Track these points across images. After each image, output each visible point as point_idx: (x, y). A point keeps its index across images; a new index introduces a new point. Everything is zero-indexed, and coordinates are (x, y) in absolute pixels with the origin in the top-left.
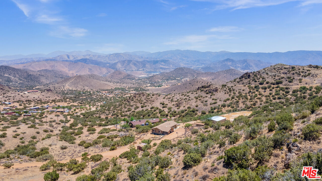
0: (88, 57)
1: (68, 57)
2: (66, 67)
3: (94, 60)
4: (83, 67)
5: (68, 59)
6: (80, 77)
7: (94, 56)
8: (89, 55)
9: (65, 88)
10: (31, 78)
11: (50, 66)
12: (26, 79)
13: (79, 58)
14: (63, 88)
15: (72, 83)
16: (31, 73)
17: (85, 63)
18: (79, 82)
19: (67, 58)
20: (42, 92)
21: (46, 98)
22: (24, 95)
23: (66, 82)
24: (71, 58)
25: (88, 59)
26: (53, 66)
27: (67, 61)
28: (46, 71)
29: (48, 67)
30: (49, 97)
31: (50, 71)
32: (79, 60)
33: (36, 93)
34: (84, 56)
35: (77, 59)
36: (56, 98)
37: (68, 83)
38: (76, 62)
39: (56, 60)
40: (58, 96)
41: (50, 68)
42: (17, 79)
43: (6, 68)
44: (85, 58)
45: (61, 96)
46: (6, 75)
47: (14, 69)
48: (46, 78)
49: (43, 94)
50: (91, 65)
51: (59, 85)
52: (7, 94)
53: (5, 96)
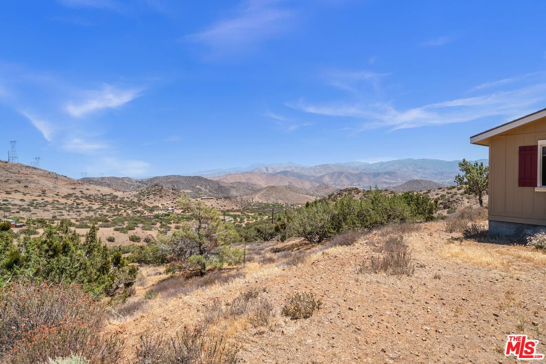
0: (289, 169)
1: (267, 169)
2: (263, 180)
3: (296, 173)
5: (267, 172)
6: (273, 187)
7: (296, 168)
8: (291, 167)
9: (254, 201)
13: (279, 171)
14: (251, 200)
15: (263, 194)
16: (222, 185)
17: (285, 175)
18: (272, 194)
19: (265, 171)
20: (217, 200)
21: (221, 208)
23: (256, 193)
24: (270, 171)
25: (289, 172)
26: (249, 179)
27: (265, 173)
28: (240, 183)
29: (243, 181)
30: (225, 206)
31: (244, 183)
32: (278, 173)
33: (211, 200)
34: (284, 168)
35: (276, 172)
36: (233, 208)
37: (259, 195)
38: (274, 175)
39: (252, 173)
40: (237, 206)
41: (246, 181)
42: (207, 191)
43: (199, 179)
44: (286, 170)
45: (240, 206)
46: (198, 187)
47: (206, 180)
48: (237, 190)
49: (218, 202)
50: (292, 178)
51: (248, 197)
52: (177, 200)
53: (174, 202)
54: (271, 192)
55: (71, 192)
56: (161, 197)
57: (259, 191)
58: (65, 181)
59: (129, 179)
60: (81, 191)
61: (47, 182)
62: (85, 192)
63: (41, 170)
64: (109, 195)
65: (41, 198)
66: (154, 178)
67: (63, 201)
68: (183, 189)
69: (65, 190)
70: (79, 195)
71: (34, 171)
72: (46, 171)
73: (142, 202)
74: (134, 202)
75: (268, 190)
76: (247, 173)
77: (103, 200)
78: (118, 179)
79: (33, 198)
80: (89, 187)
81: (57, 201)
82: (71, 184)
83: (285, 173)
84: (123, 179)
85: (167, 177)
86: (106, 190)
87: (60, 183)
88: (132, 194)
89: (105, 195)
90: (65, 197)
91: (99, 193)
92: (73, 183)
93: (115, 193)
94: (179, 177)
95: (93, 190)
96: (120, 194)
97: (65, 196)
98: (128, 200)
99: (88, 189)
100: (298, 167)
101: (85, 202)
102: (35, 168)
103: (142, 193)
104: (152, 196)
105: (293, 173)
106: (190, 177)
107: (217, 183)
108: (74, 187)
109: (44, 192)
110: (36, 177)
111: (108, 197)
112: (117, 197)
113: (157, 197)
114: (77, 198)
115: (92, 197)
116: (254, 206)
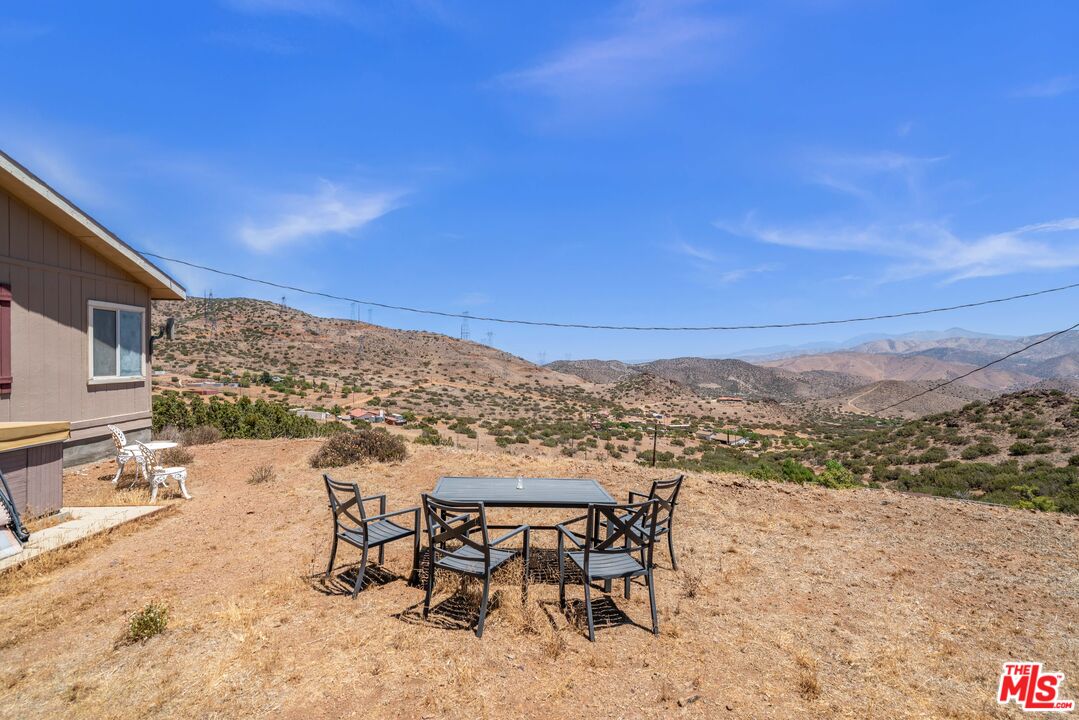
0: (950, 345)
1: (892, 345)
2: (879, 367)
3: (973, 353)
4: (930, 369)
5: (890, 350)
6: (894, 383)
7: (972, 341)
8: (958, 339)
9: (843, 410)
10: (778, 386)
11: (837, 365)
12: (767, 386)
13: (923, 348)
14: (836, 408)
15: (866, 398)
16: (781, 376)
17: (940, 358)
18: (890, 397)
19: (887, 348)
20: (749, 404)
21: (753, 419)
22: (704, 406)
23: (850, 395)
24: (901, 349)
25: (952, 350)
26: (844, 365)
27: (885, 354)
28: (821, 373)
29: (832, 368)
30: (763, 417)
31: (831, 374)
32: (919, 353)
33: (736, 404)
34: (938, 342)
35: (917, 350)
36: (779, 423)
37: (856, 398)
38: (910, 358)
39: (854, 353)
40: (789, 418)
41: (837, 369)
42: (749, 386)
43: (735, 364)
44: (944, 346)
45: (797, 419)
46: (731, 378)
47: (748, 367)
48: (812, 388)
49: (751, 407)
50: (957, 363)
51: (830, 401)
52: (673, 400)
53: (668, 403)
54: (886, 394)
55: (524, 381)
56: (647, 394)
57: (860, 388)
58: (521, 365)
59: (618, 364)
60: (536, 381)
61: (497, 367)
62: (542, 382)
63: (494, 350)
64: (572, 388)
65: (484, 388)
66: (657, 361)
67: (508, 393)
68: (704, 381)
69: (517, 378)
70: (533, 385)
71: (487, 351)
72: (498, 351)
73: (616, 400)
74: (604, 401)
75: (880, 390)
76: (842, 352)
77: (560, 395)
78: (602, 363)
79: (477, 388)
80: (547, 375)
81: (502, 394)
82: (526, 369)
83: (940, 353)
84: (609, 363)
85: (678, 361)
86: (571, 380)
87: (512, 368)
88: (606, 387)
89: (568, 388)
90: (515, 389)
91: (559, 384)
92: (529, 368)
93: (583, 386)
94: (698, 360)
95: (554, 379)
96: (588, 387)
97: (516, 387)
98: (597, 396)
99: (546, 378)
100: (979, 339)
101: (536, 396)
102: (487, 347)
103: (620, 388)
104: (633, 392)
105: (964, 352)
106: (717, 361)
107: (771, 371)
108: (528, 374)
109: (492, 380)
110: (486, 360)
111: (571, 390)
112: (582, 391)
113: (642, 395)
114: (529, 390)
115: (548, 390)
116: (837, 420)
